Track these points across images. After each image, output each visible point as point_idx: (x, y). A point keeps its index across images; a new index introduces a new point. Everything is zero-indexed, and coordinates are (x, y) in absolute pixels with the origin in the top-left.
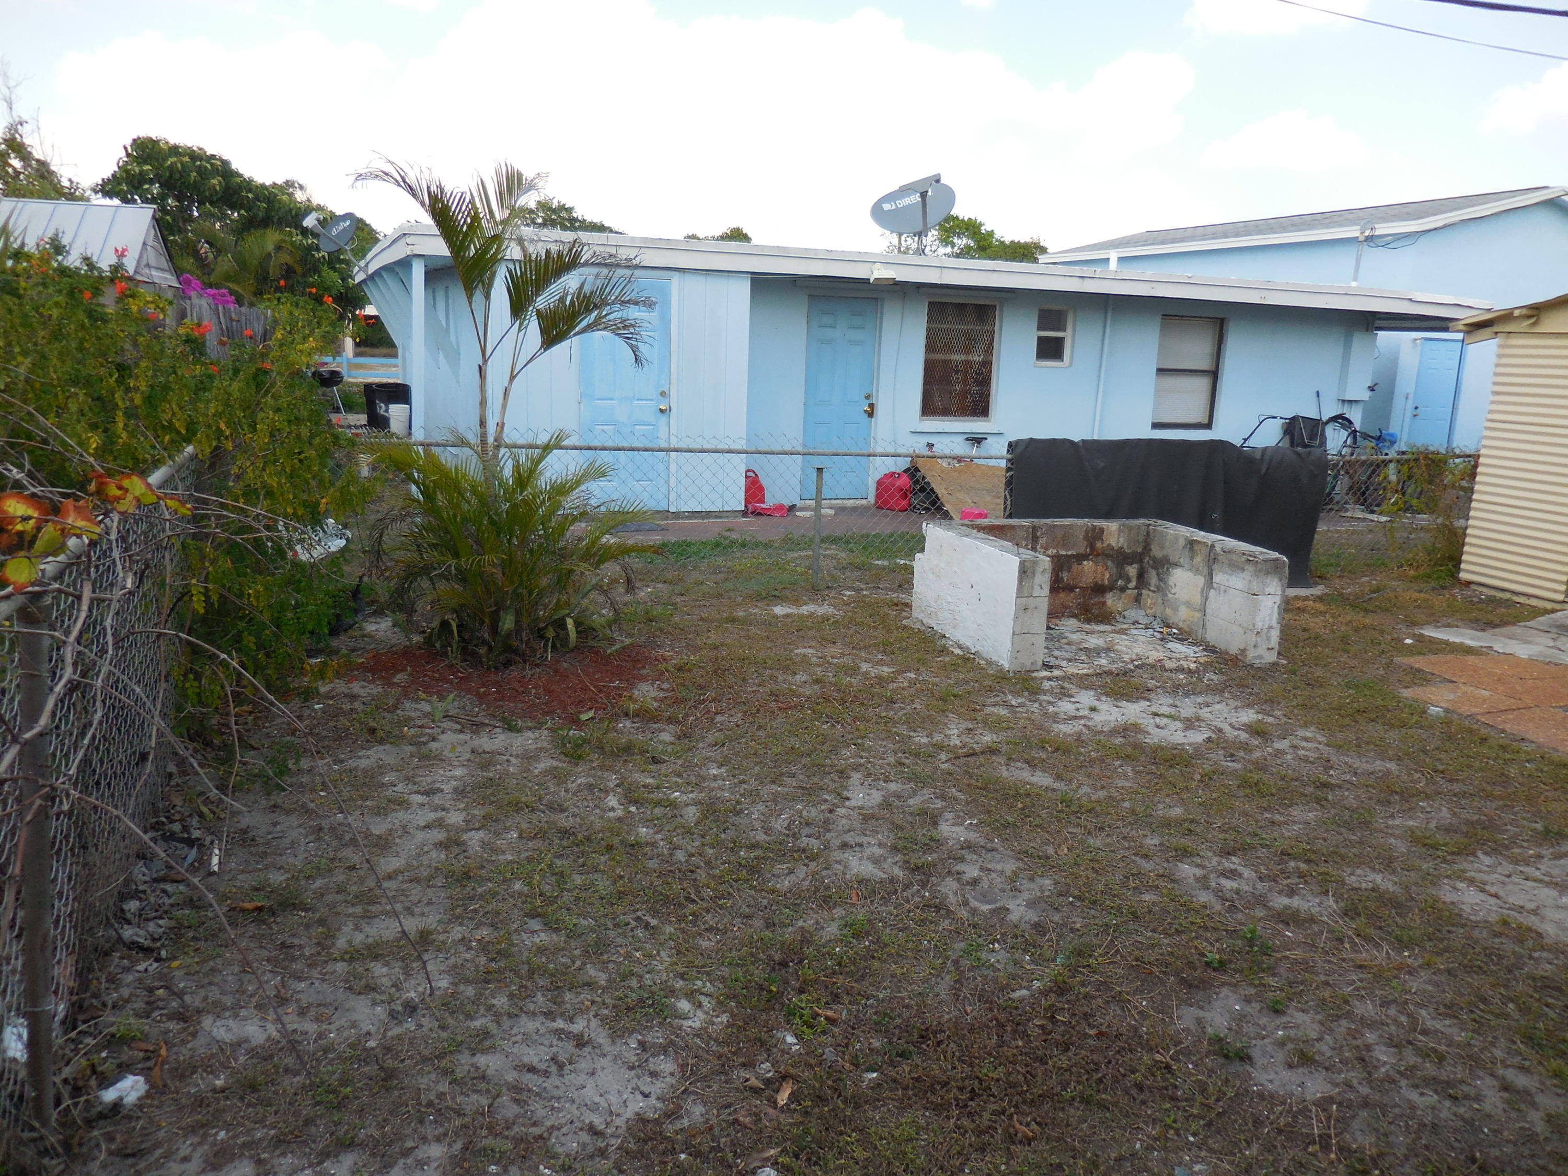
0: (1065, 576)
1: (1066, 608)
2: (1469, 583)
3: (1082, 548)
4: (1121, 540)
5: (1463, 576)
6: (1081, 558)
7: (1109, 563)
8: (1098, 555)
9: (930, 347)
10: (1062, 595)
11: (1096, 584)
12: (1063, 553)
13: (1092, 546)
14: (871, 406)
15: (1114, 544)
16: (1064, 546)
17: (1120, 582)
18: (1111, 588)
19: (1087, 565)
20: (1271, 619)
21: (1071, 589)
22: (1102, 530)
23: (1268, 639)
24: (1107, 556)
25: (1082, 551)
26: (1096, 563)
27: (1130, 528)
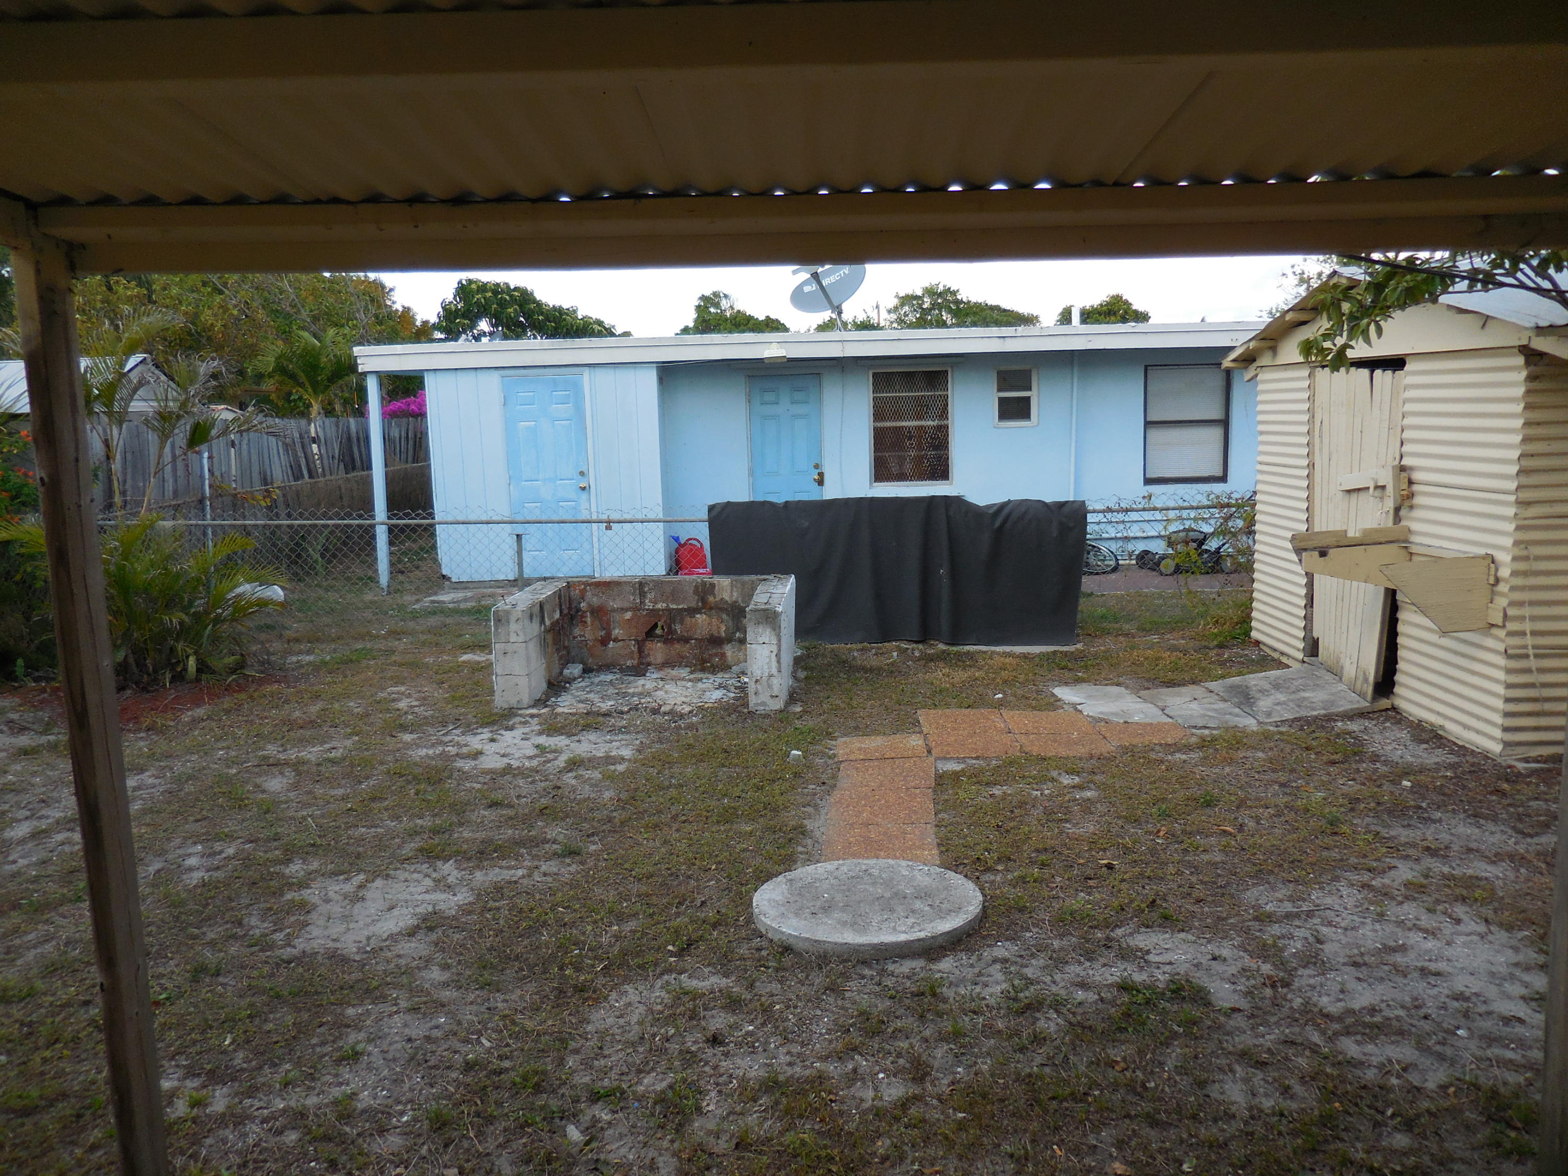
0: (678, 628)
1: (683, 657)
2: (1257, 643)
3: (693, 602)
4: (735, 594)
5: (1254, 634)
6: (692, 611)
7: (724, 616)
8: (711, 609)
9: (878, 415)
10: (677, 646)
11: (712, 636)
12: (675, 607)
13: (703, 600)
14: (821, 475)
15: (727, 598)
16: (674, 601)
17: (738, 635)
18: (729, 640)
19: (701, 618)
20: (770, 668)
21: (686, 640)
22: (713, 586)
23: (770, 686)
24: (721, 609)
25: (693, 604)
26: (710, 616)
27: (743, 584)
